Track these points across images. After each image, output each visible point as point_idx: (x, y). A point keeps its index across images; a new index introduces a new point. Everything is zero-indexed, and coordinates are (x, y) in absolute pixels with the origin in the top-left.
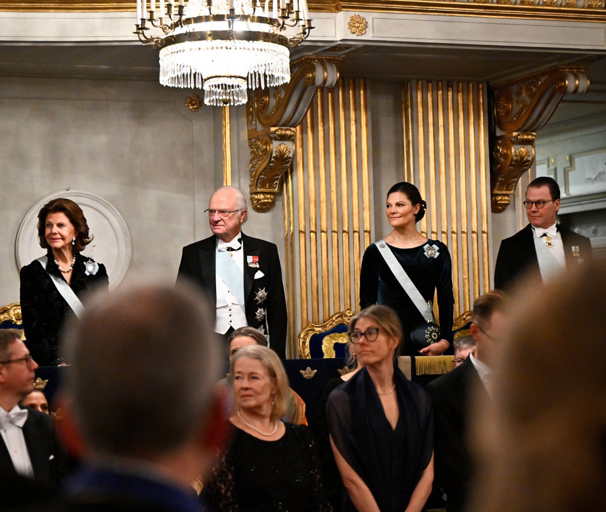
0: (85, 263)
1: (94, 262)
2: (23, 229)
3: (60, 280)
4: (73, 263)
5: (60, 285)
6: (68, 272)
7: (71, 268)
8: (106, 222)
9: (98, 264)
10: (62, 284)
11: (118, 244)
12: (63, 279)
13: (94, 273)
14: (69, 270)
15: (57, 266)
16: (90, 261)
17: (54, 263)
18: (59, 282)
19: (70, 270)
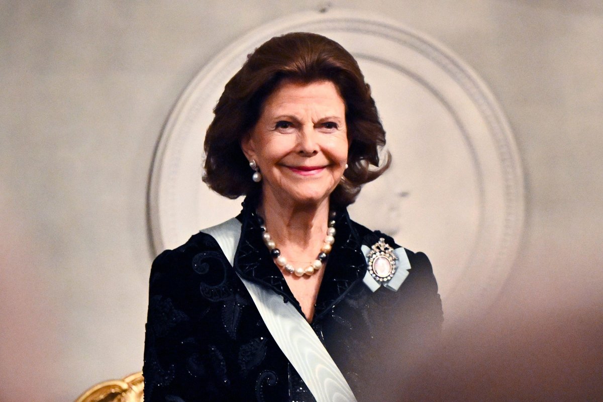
0: (365, 249)
1: (395, 246)
2: (177, 127)
3: (279, 299)
4: (328, 247)
5: (278, 318)
6: (306, 276)
7: (318, 263)
8: (446, 119)
9: (409, 253)
10: (284, 316)
11: (482, 192)
12: (289, 298)
13: (395, 285)
14: (311, 269)
15: (272, 255)
16: (381, 243)
17: (263, 243)
18: (274, 309)
19: (316, 271)
